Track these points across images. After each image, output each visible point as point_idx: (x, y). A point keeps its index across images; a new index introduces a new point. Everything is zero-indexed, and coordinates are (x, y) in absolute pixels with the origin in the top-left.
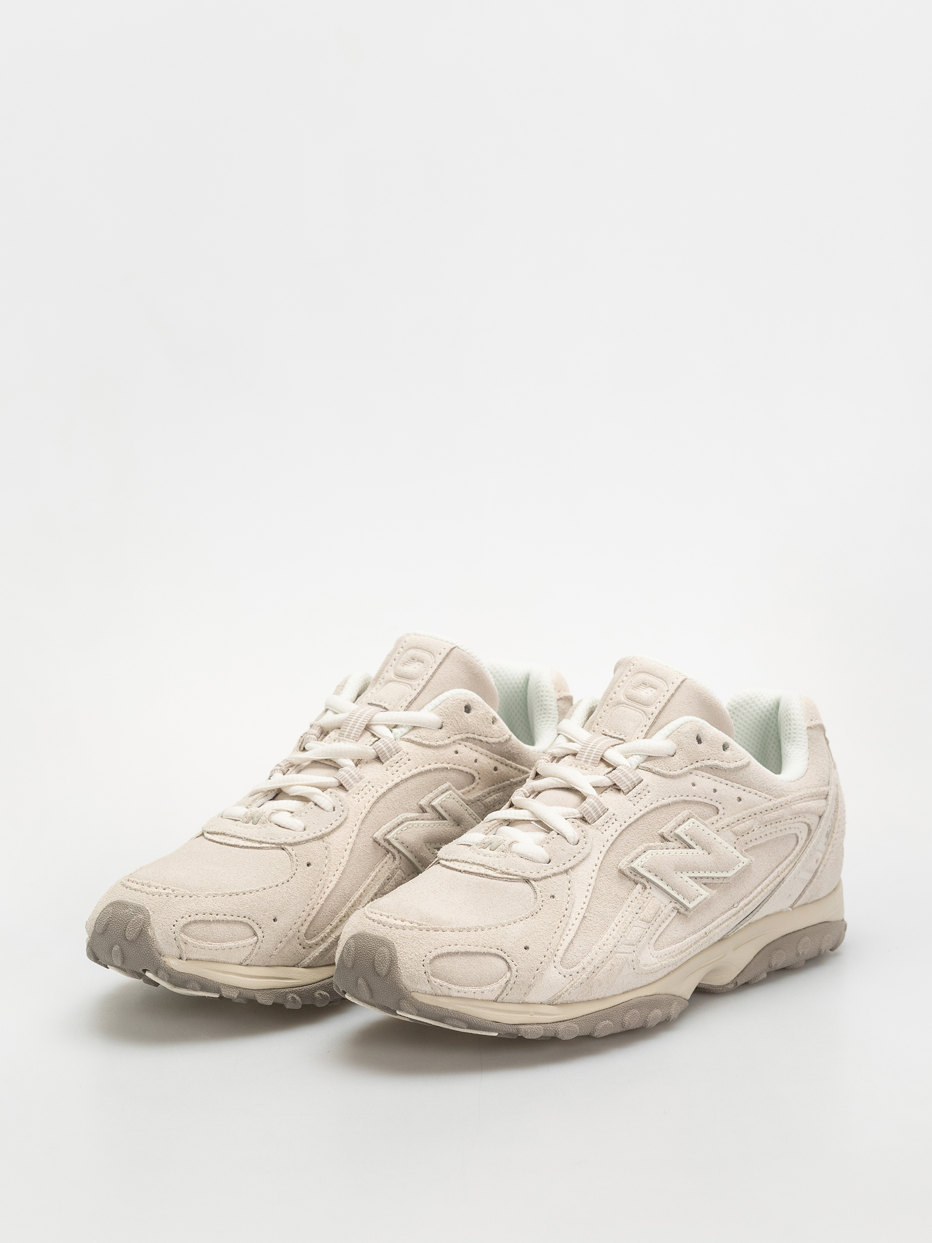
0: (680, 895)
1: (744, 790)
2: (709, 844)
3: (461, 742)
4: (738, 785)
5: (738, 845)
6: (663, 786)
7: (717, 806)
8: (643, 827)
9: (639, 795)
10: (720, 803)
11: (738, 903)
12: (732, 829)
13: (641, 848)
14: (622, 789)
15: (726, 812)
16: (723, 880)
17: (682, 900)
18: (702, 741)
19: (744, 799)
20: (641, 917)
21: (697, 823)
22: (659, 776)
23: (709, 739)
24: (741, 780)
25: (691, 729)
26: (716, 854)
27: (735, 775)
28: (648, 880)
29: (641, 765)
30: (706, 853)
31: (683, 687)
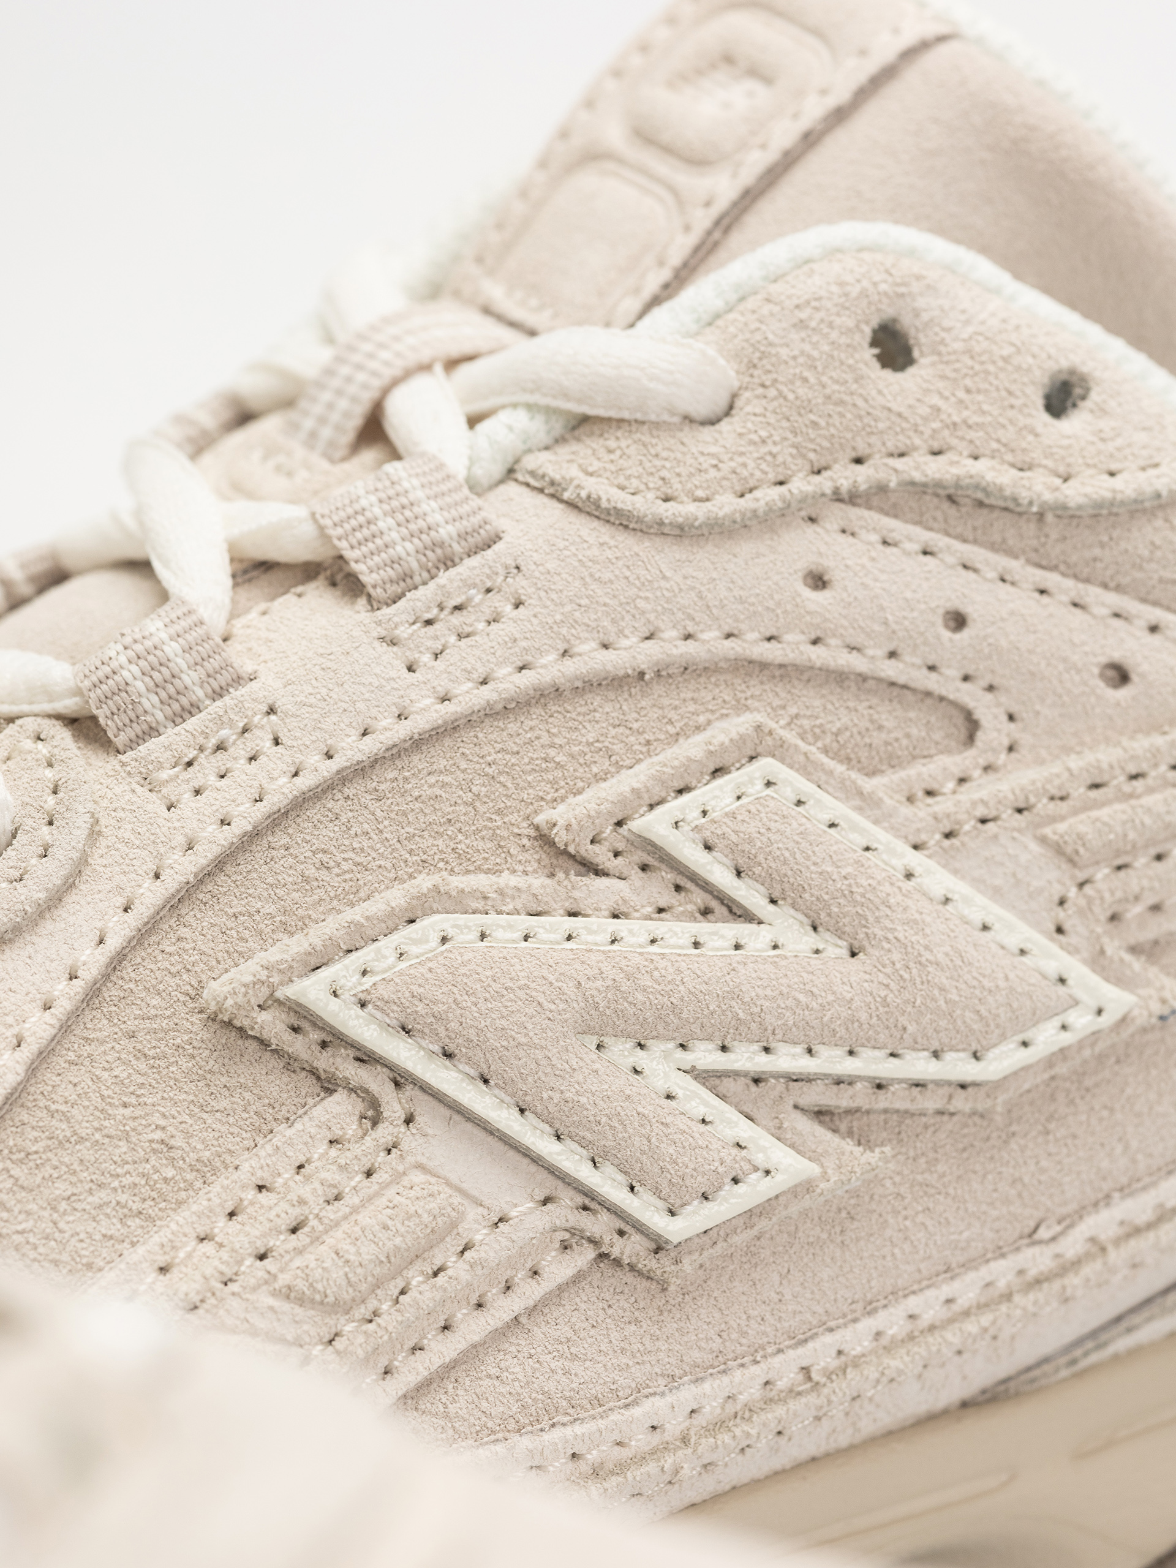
0: (609, 1169)
1: (1154, 629)
2: (855, 903)
4: (1113, 600)
5: (1081, 912)
6: (607, 576)
7: (971, 704)
8: (444, 785)
9: (457, 619)
10: (991, 688)
11: (1069, 1221)
12: (1048, 831)
13: (396, 897)
14: (367, 579)
15: (1025, 739)
16: (950, 1097)
17: (618, 1195)
18: (916, 353)
19: (1143, 676)
20: (284, 1279)
21: (793, 782)
22: (596, 523)
23: (958, 346)
24: (1139, 575)
25: (842, 284)
26: (896, 956)
27: (1102, 545)
28: (400, 1080)
29: (531, 462)
30: (836, 950)
31: (912, 77)
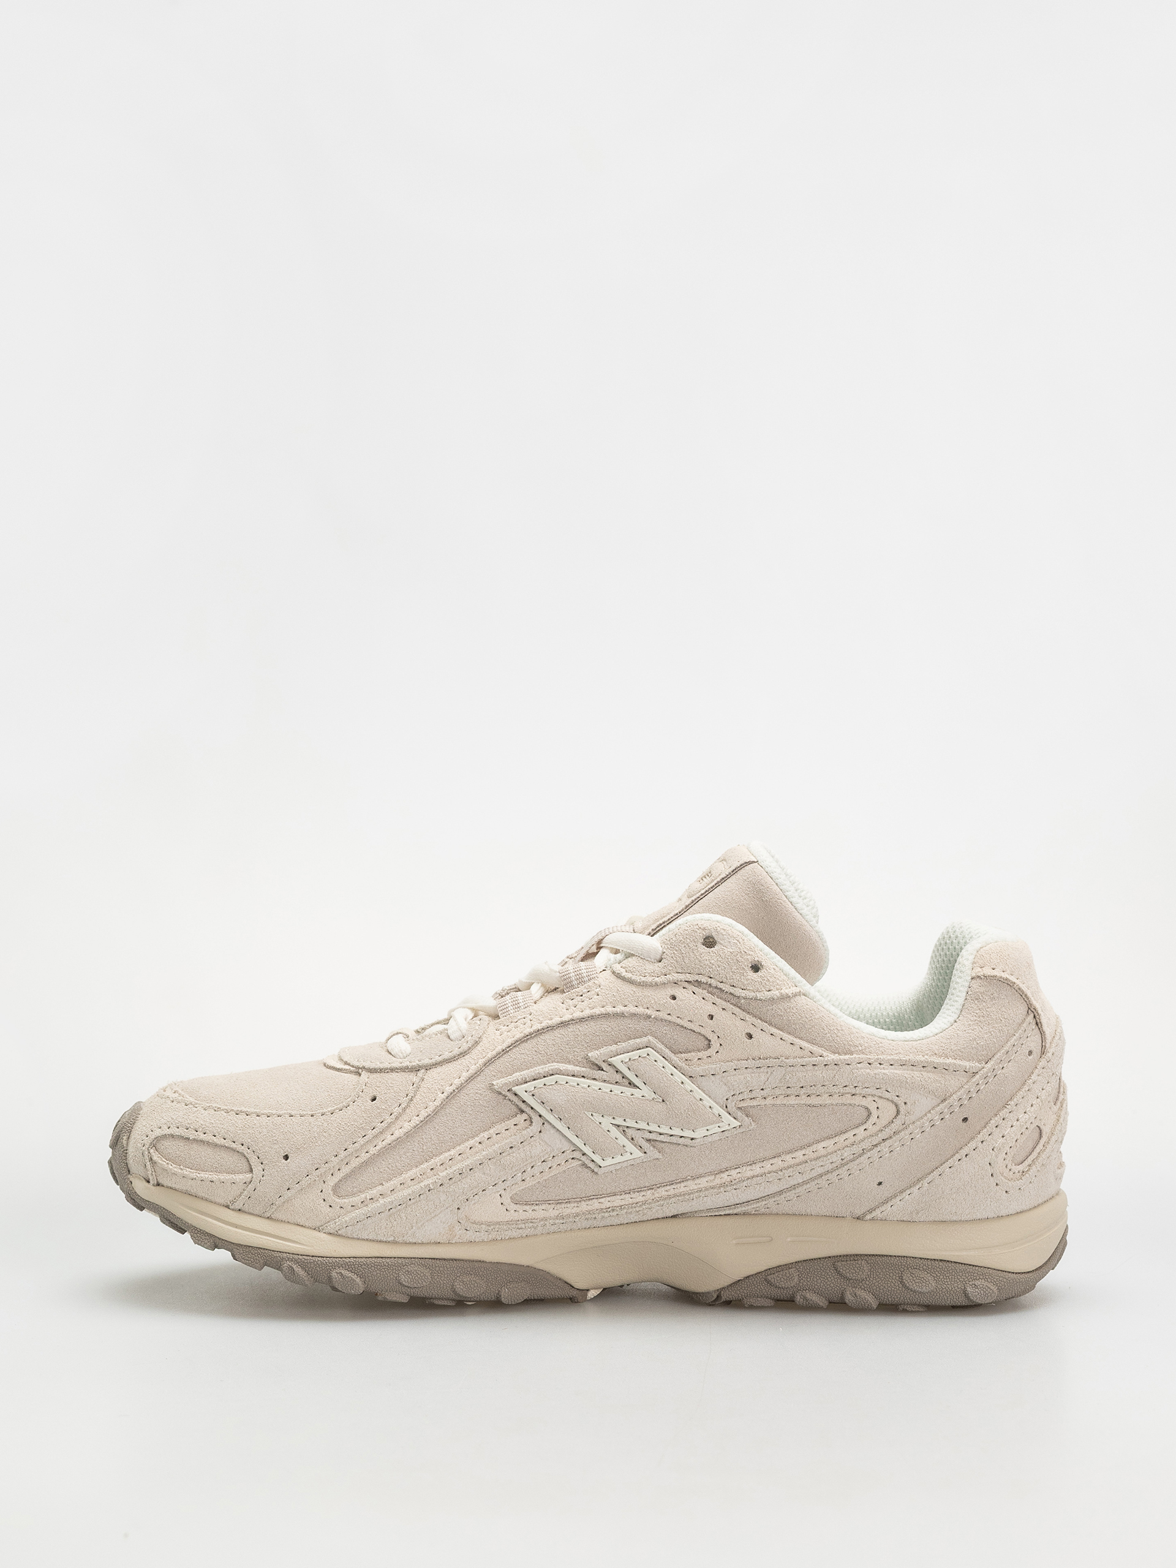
0: (589, 1146)
1: (762, 1030)
3: (686, 985)
7: (711, 1038)
15: (722, 1051)
17: (589, 1153)
19: (755, 1038)
30: (659, 1100)
